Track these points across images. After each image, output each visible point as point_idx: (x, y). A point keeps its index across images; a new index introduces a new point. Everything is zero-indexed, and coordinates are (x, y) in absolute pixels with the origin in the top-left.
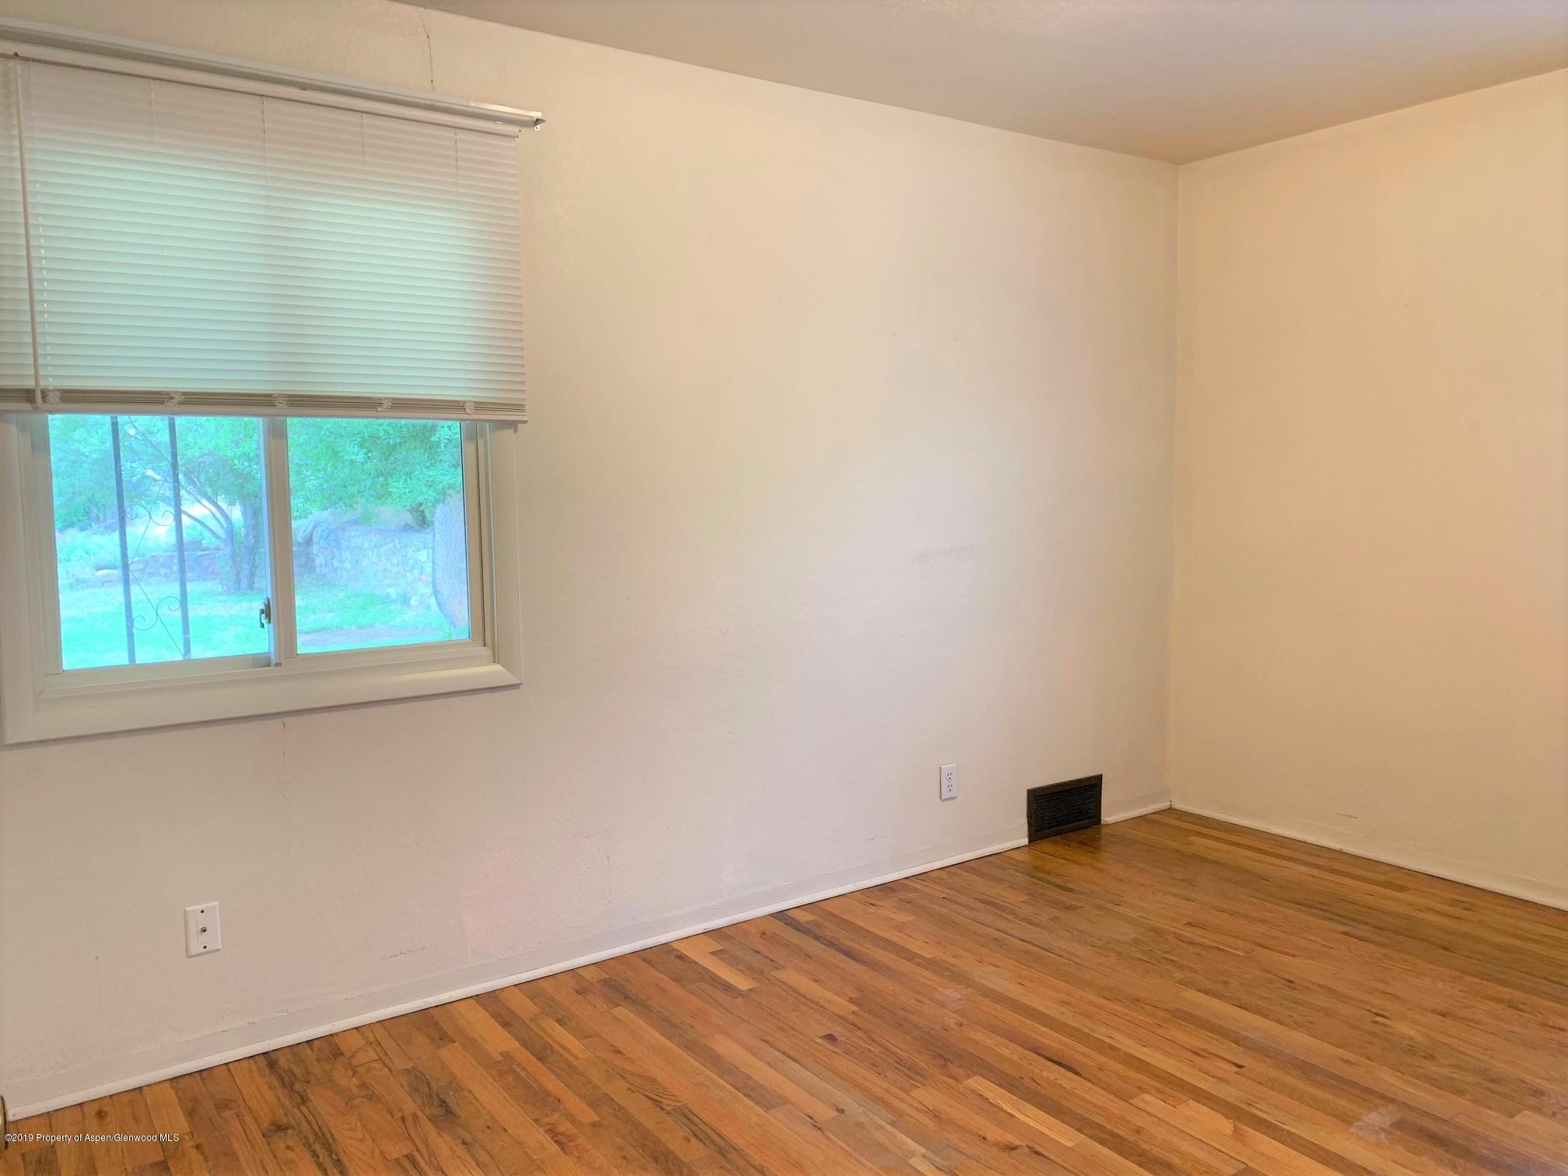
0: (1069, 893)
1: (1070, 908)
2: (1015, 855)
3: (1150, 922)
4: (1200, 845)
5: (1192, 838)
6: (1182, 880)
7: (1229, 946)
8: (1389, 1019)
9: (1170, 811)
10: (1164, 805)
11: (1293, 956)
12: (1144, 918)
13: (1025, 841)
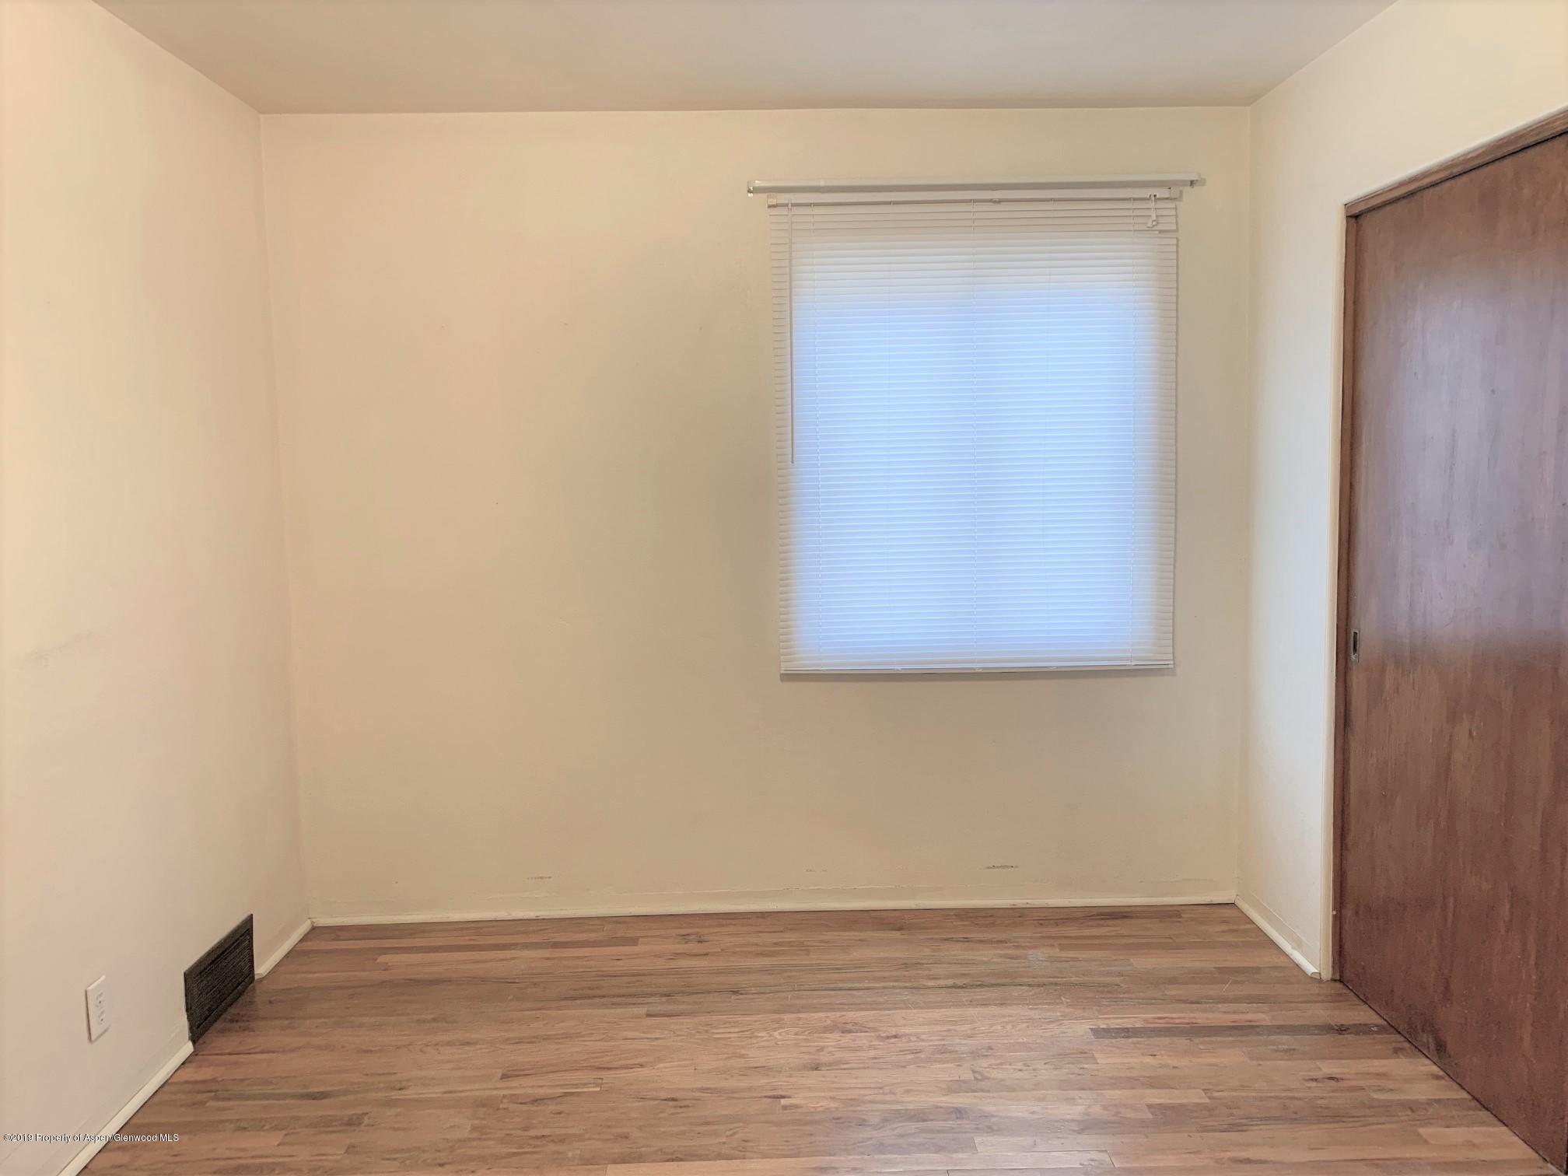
0: (326, 1101)
1: (353, 1123)
2: (189, 1074)
3: (463, 1094)
4: (402, 963)
5: (382, 959)
6: (434, 1020)
7: (576, 1086)
8: (789, 1097)
9: (315, 932)
10: (303, 928)
11: (642, 1066)
12: (450, 1092)
13: (189, 1048)
